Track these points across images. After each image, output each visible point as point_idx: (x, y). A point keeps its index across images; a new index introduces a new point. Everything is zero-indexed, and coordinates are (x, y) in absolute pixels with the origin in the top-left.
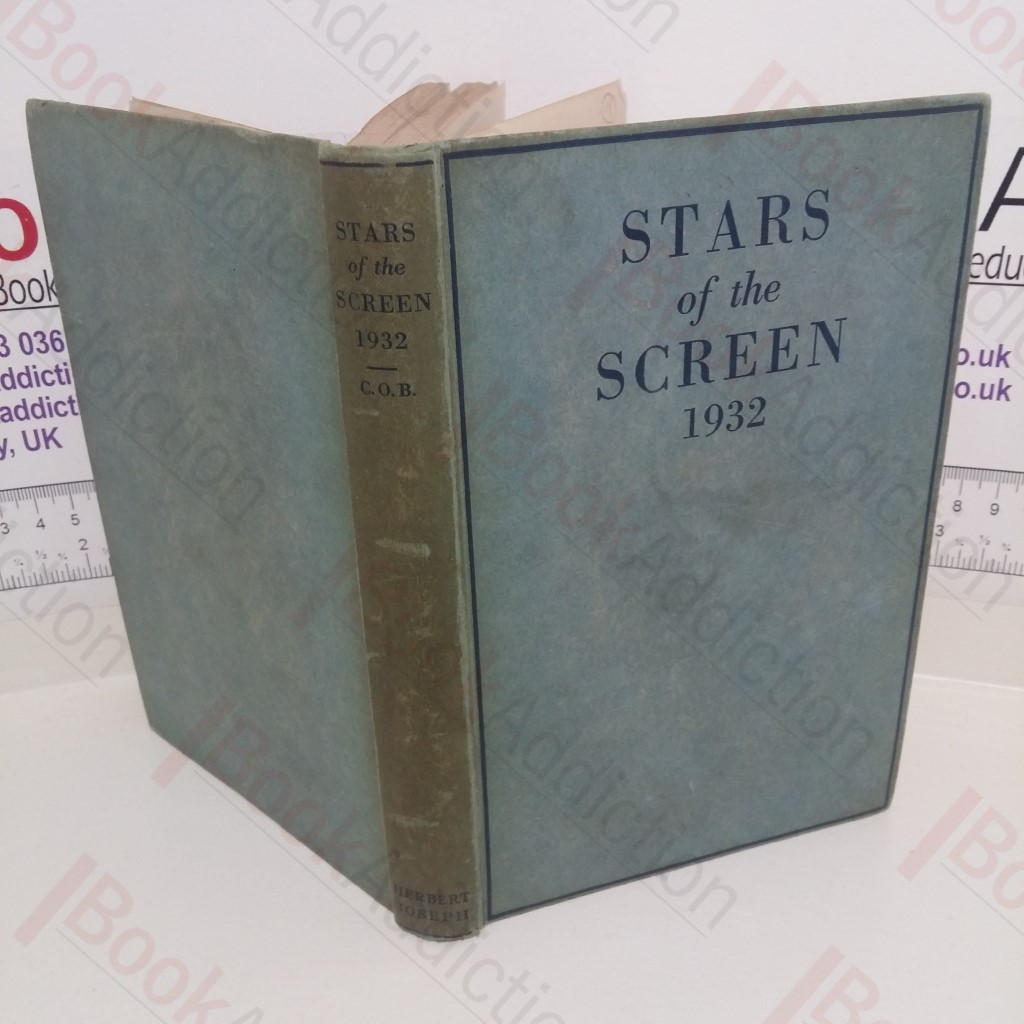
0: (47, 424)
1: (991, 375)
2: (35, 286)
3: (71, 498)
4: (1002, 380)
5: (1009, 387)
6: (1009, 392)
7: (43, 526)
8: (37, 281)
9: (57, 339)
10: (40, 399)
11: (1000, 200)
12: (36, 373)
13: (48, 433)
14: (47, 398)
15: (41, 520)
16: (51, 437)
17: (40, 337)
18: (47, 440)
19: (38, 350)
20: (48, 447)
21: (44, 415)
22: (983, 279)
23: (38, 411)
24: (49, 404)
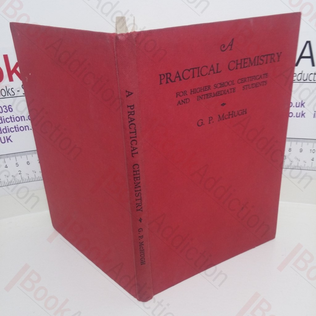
0: (8, 135)
1: (300, 110)
2: (3, 91)
3: (16, 158)
4: (303, 111)
5: (305, 113)
6: (305, 115)
7: (7, 167)
8: (3, 89)
9: (11, 108)
10: (5, 127)
11: (301, 57)
12: (4, 119)
13: (8, 138)
14: (8, 127)
15: (6, 165)
16: (9, 139)
17: (5, 107)
18: (8, 140)
19: (4, 111)
20: (8, 142)
21: (7, 132)
22: (296, 81)
23: (5, 131)
24: (8, 129)
